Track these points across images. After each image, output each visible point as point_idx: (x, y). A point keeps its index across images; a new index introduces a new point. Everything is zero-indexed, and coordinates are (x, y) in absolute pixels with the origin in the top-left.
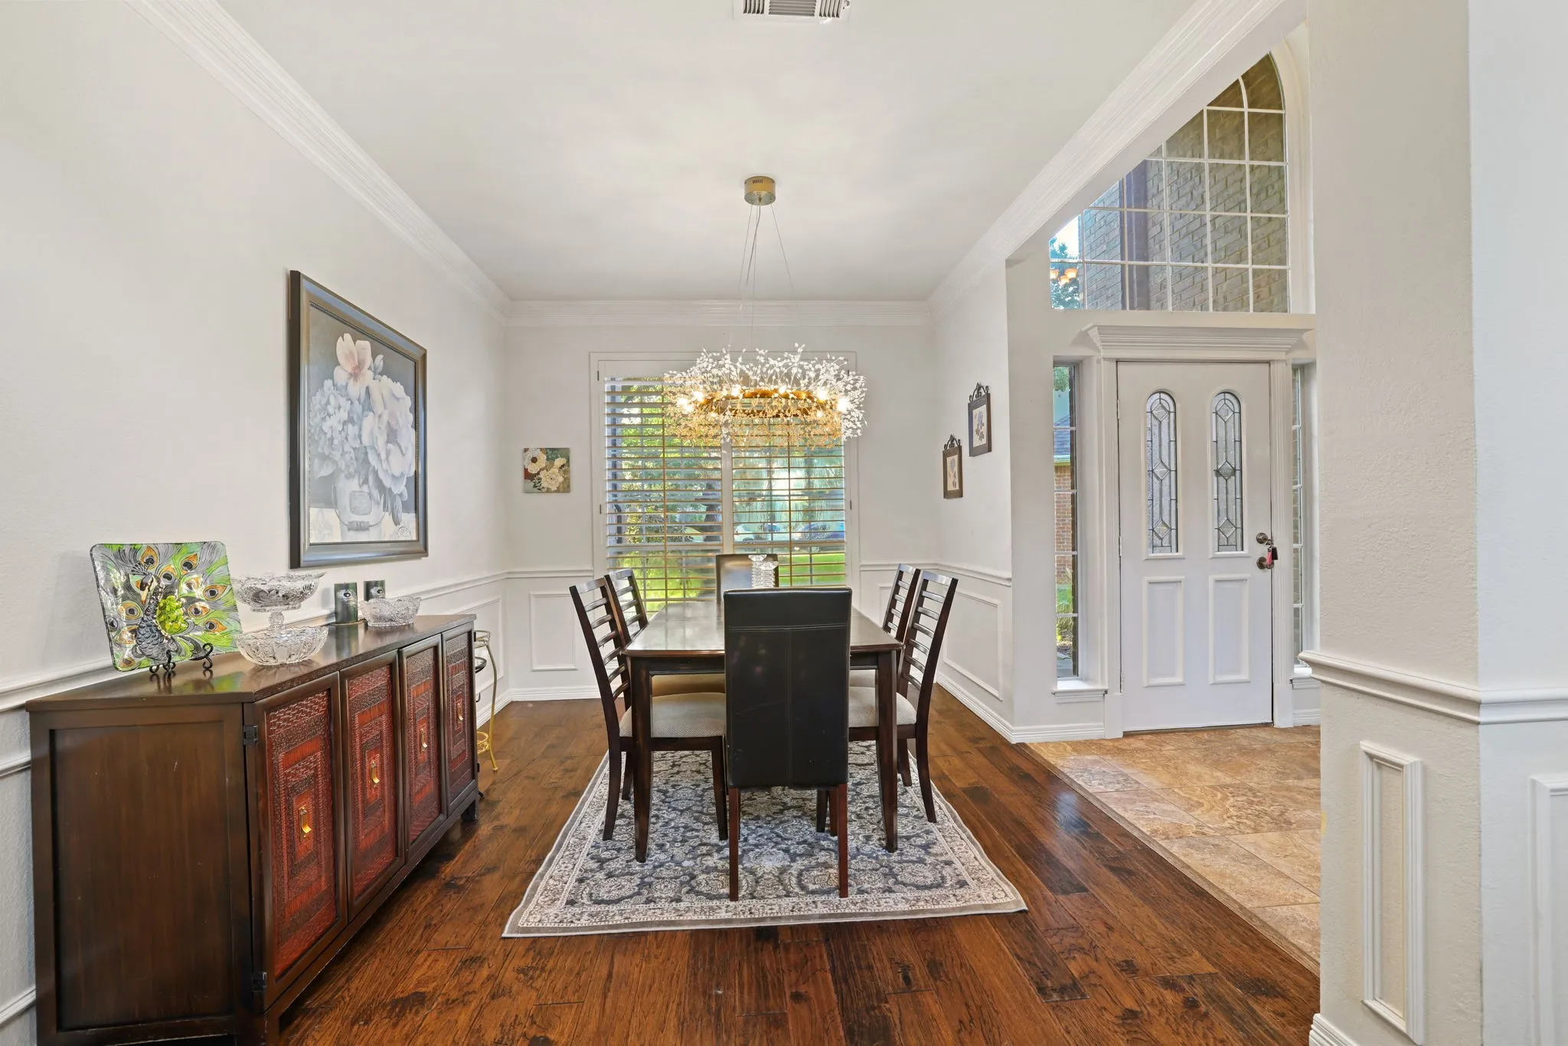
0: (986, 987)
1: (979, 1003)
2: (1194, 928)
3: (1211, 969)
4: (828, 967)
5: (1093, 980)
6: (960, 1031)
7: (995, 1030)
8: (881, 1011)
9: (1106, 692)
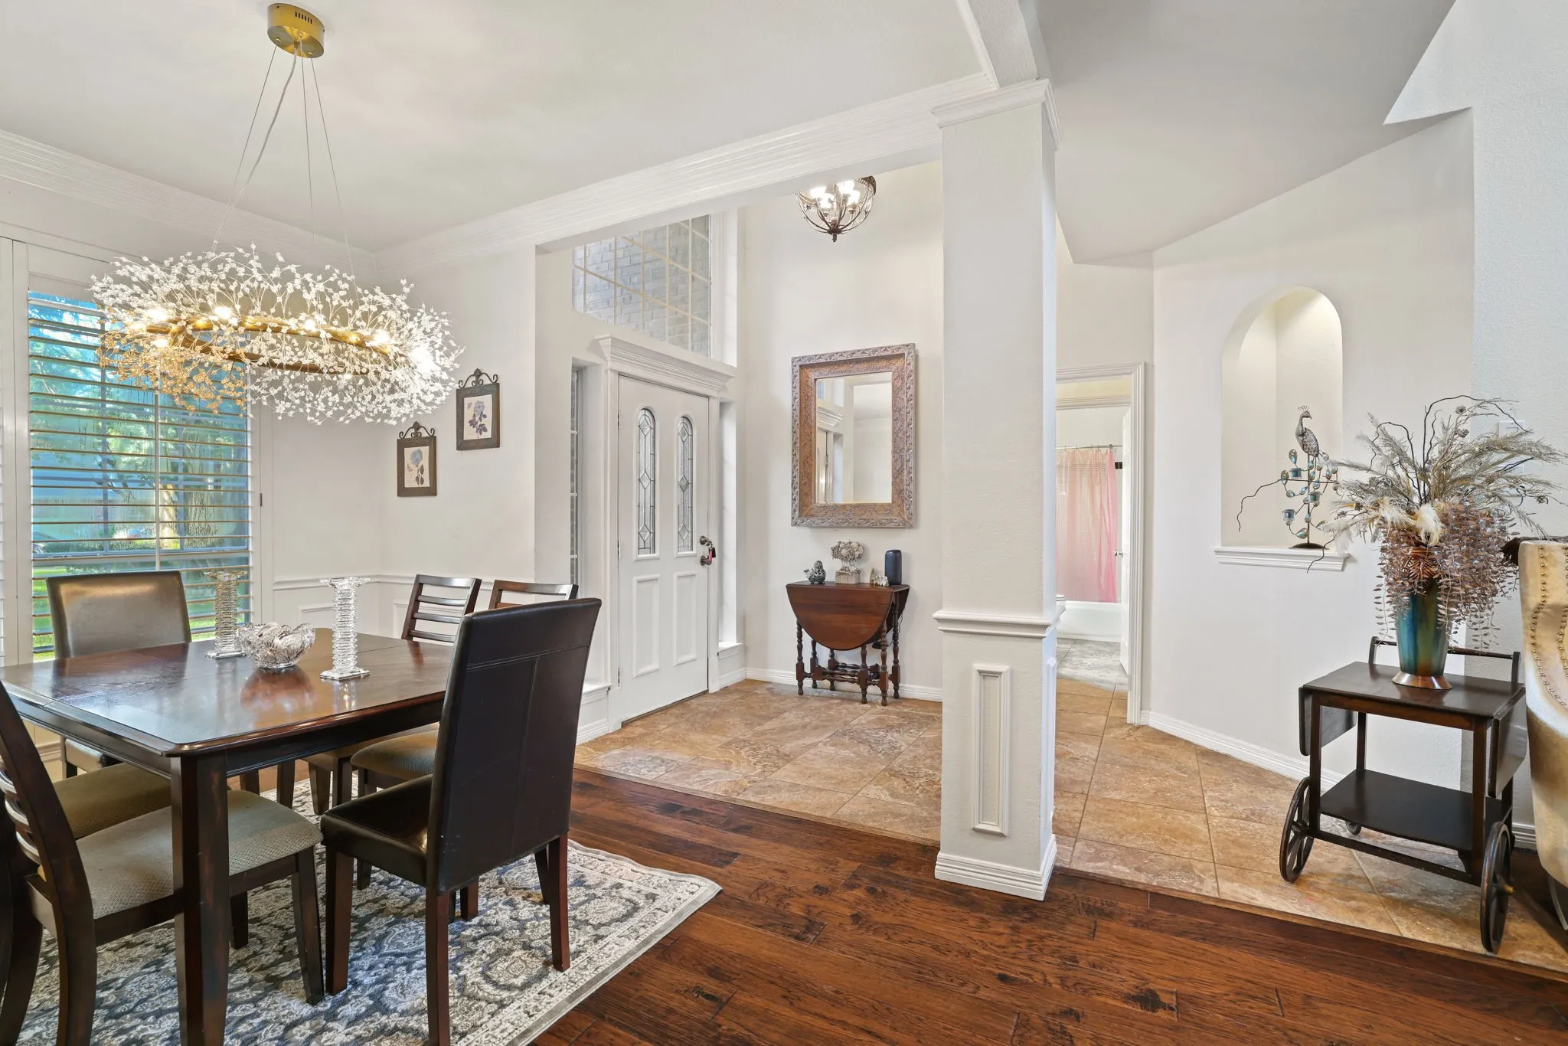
0: (767, 961)
1: (778, 975)
2: (821, 844)
3: (859, 864)
4: (638, 1040)
5: (816, 911)
6: (791, 1004)
7: (808, 985)
8: (726, 1036)
9: (609, 689)
